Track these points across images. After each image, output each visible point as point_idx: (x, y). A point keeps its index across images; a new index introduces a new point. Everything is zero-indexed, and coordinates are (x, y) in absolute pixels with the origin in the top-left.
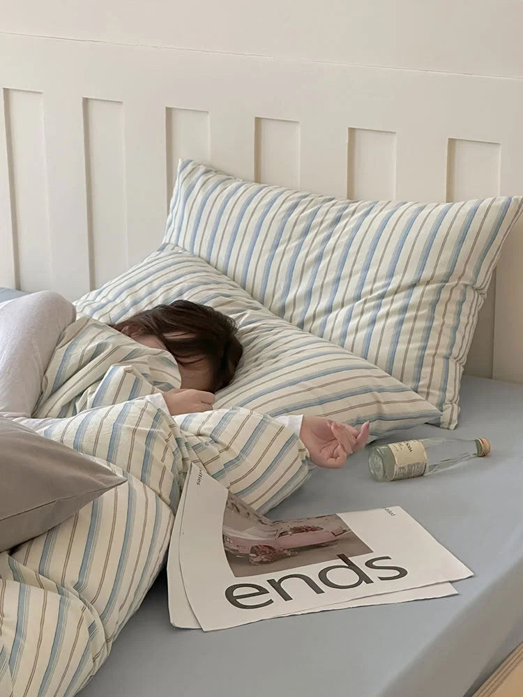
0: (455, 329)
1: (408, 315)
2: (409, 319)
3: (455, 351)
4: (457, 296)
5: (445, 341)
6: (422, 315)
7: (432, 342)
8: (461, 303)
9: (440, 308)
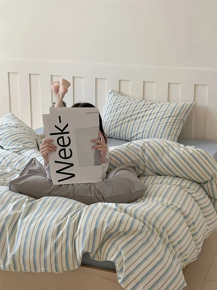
0: (178, 129)
1: (168, 124)
2: (168, 125)
3: (177, 134)
4: (179, 122)
5: (175, 131)
6: (171, 125)
7: (172, 131)
8: (180, 123)
9: (175, 124)
